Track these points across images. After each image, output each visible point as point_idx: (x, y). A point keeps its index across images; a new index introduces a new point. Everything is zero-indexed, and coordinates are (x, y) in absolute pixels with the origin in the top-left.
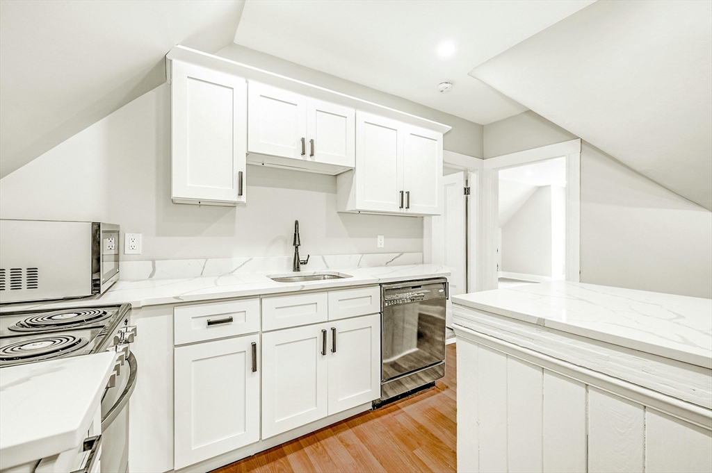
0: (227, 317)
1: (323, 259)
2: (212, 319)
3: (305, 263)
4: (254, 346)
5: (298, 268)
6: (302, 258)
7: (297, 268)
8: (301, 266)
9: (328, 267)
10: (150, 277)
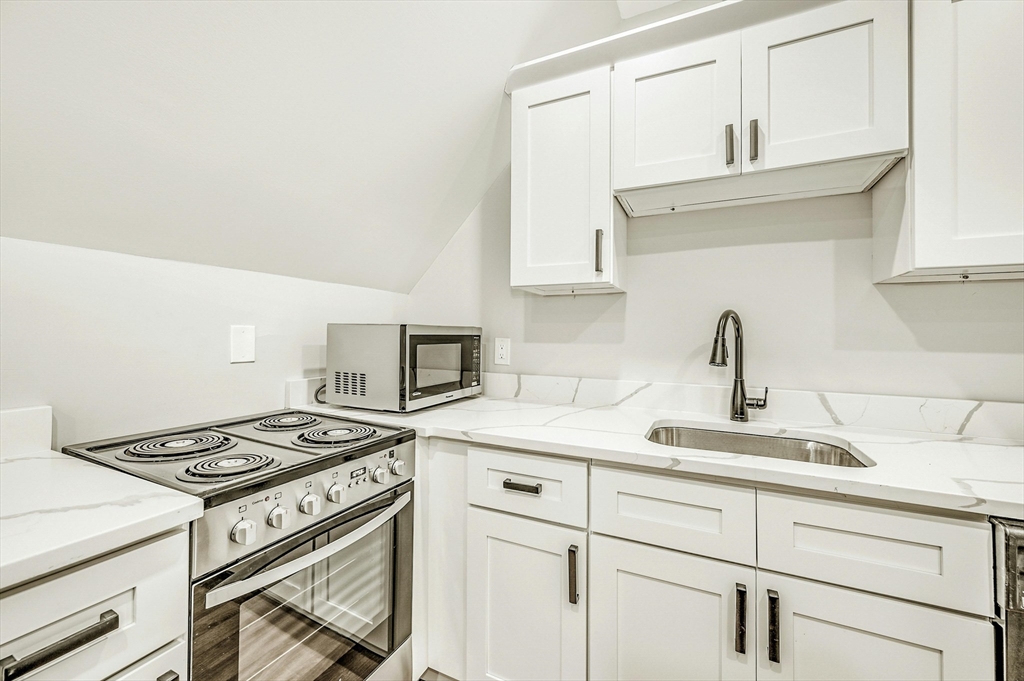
0: (533, 483)
1: (824, 401)
2: (515, 480)
3: (762, 405)
4: (572, 553)
5: (742, 414)
6: (753, 392)
7: (739, 413)
8: (750, 411)
9: (838, 423)
10: (516, 396)
